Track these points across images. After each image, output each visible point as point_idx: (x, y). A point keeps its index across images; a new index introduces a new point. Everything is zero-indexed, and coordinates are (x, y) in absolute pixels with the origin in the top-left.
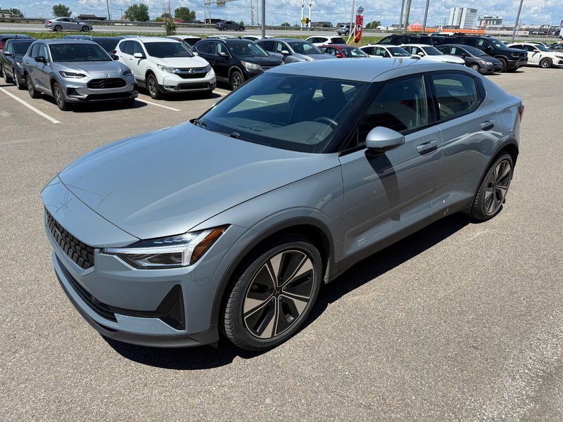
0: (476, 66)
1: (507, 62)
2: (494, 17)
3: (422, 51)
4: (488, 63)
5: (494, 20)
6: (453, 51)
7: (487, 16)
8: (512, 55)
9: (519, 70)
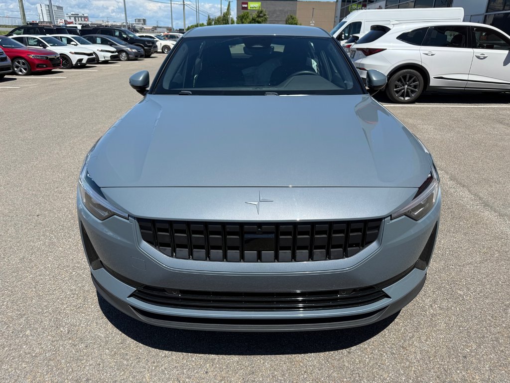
0: (124, 54)
1: (144, 49)
2: (80, 15)
3: (73, 41)
4: (134, 50)
5: (81, 17)
6: (99, 40)
7: (74, 13)
8: (146, 43)
9: (152, 55)
